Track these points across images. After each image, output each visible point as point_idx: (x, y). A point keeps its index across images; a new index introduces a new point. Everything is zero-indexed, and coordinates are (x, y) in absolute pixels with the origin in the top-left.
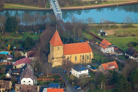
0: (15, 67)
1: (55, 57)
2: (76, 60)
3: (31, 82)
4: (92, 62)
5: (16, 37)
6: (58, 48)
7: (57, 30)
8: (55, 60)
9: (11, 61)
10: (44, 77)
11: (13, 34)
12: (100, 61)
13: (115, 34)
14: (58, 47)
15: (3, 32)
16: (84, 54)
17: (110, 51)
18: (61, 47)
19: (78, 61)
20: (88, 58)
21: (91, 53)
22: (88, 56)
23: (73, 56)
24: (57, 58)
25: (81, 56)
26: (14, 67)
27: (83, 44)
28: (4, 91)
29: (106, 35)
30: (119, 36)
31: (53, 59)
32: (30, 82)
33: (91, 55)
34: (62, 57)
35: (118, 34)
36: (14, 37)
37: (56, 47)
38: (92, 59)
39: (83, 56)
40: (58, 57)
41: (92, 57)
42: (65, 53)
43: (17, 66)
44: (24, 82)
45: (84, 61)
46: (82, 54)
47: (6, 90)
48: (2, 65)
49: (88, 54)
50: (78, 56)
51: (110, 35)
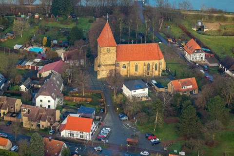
0: (40, 75)
1: (102, 63)
2: (136, 69)
3: (51, 102)
4: (162, 75)
5: (64, 24)
6: (108, 50)
7: (108, 22)
8: (103, 67)
9: (38, 64)
10: (77, 94)
11: (61, 18)
12: (175, 75)
13: (219, 31)
14: (109, 48)
15: (47, 15)
16: (151, 62)
17: (199, 59)
18: (113, 49)
19: (140, 72)
20: (156, 69)
21: (163, 61)
22: (156, 65)
23: (133, 64)
24: (106, 65)
25: (145, 65)
26: (38, 75)
27: (149, 46)
28: (6, 113)
29: (205, 30)
30: (225, 34)
31: (99, 66)
32: (49, 101)
33: (162, 64)
34: (114, 65)
35: (223, 31)
36: (62, 24)
37: (105, 48)
38: (163, 71)
39: (149, 65)
40: (107, 64)
41: (163, 67)
42: (119, 58)
43: (42, 73)
44: (41, 101)
45: (150, 72)
46: (147, 62)
47: (9, 112)
48: (23, 70)
49: (157, 62)
50: (141, 64)
51: (211, 32)
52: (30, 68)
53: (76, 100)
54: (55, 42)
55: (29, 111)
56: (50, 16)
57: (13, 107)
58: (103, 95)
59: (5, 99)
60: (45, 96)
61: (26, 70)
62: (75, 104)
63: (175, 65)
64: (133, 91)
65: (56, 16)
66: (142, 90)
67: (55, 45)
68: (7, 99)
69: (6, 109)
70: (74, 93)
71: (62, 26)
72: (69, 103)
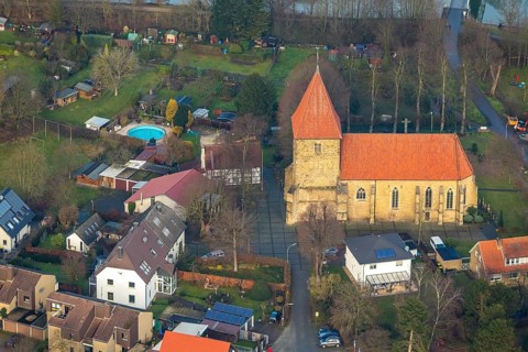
0: (132, 206)
1: (300, 182)
2: (395, 204)
3: (136, 286)
4: (465, 222)
5: (240, 63)
6: (318, 148)
7: (318, 72)
8: (301, 194)
9: (136, 175)
10: (219, 267)
12: (501, 224)
14: (318, 142)
15: (200, 36)
16: (435, 186)
18: (331, 146)
19: (404, 211)
20: (449, 205)
21: (469, 183)
22: (450, 195)
23: (385, 188)
24: (310, 189)
25: (418, 192)
26: (126, 205)
27: (432, 141)
28: (8, 313)
31: (292, 191)
32: (132, 285)
33: (467, 190)
34: (333, 188)
36: (236, 62)
37: (308, 142)
38: (471, 211)
39: (429, 193)
40: (314, 185)
41: (471, 199)
42: (346, 170)
43: (138, 203)
44: (110, 282)
45: (433, 214)
46: (424, 185)
47: (17, 310)
48: (94, 190)
49: (451, 185)
50: (407, 189)
52: (114, 186)
53: (212, 284)
54: (202, 113)
55: (67, 309)
56: (206, 40)
57: (29, 295)
58: (286, 273)
59: (10, 274)
60: (120, 270)
61: (102, 189)
62: (205, 294)
63: (511, 195)
64: (368, 266)
65: (223, 40)
66: (394, 263)
67: (201, 122)
68: (15, 275)
69: (8, 302)
70: (210, 262)
71: (234, 69)
72: (192, 290)
